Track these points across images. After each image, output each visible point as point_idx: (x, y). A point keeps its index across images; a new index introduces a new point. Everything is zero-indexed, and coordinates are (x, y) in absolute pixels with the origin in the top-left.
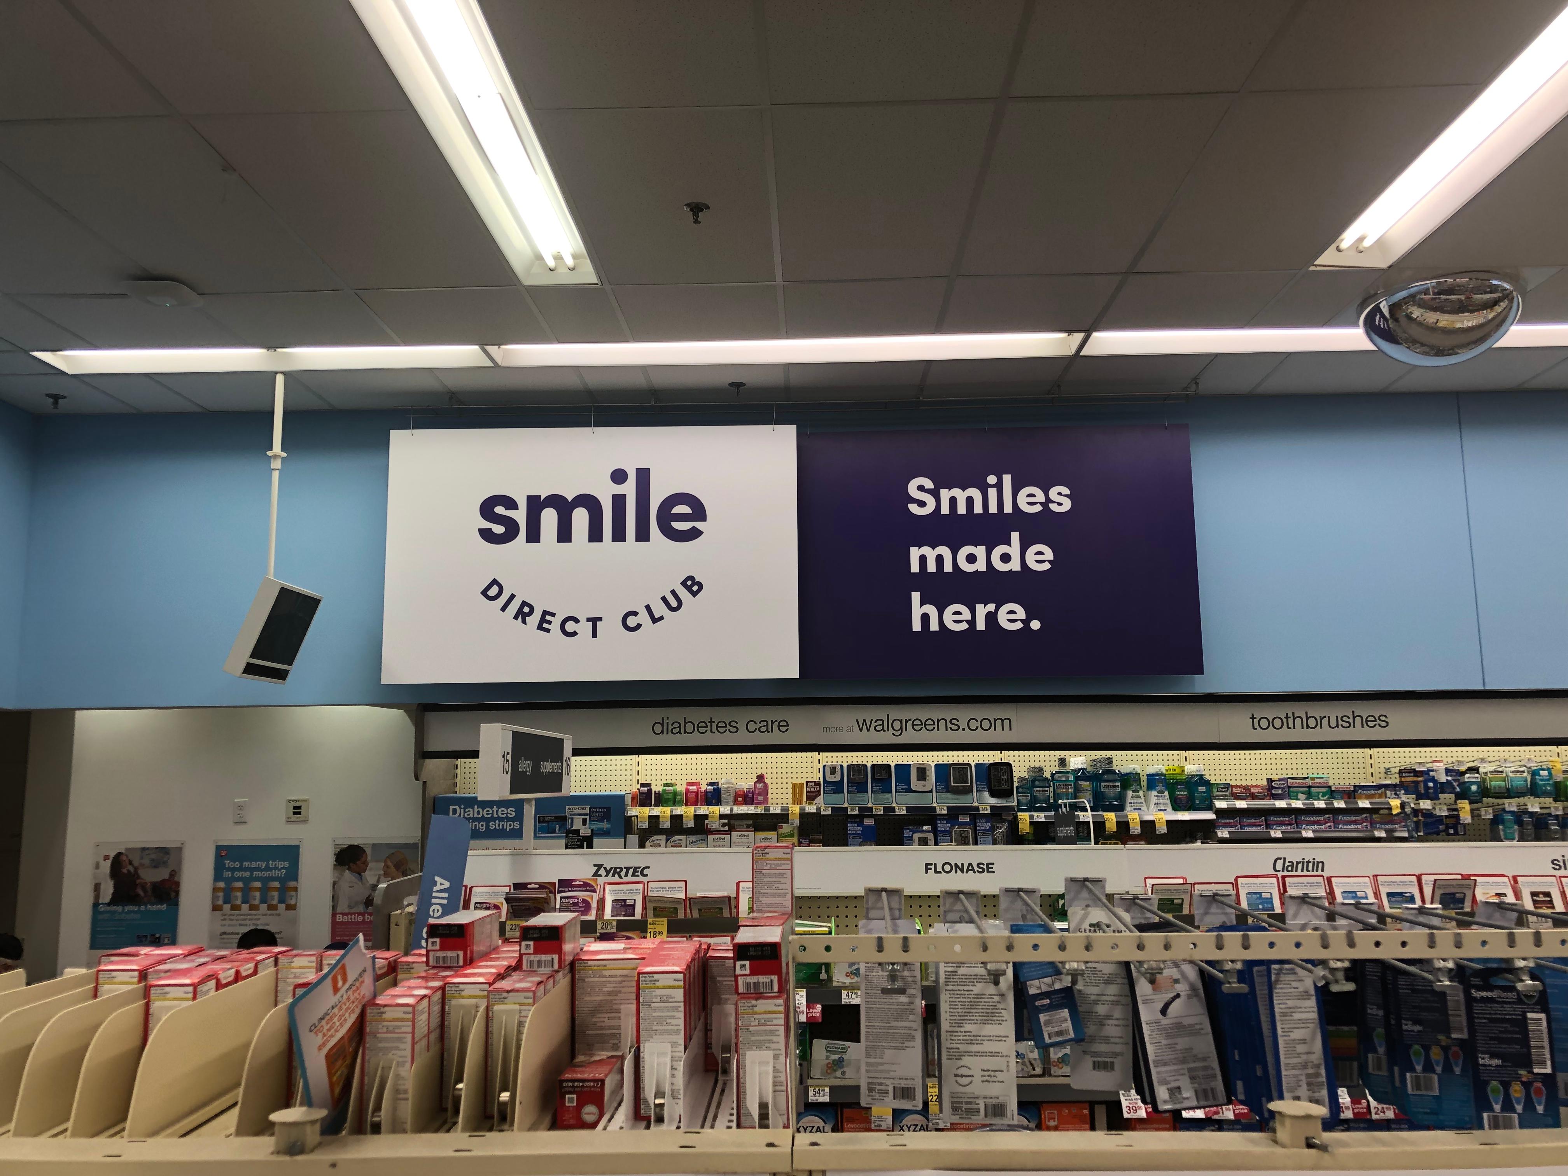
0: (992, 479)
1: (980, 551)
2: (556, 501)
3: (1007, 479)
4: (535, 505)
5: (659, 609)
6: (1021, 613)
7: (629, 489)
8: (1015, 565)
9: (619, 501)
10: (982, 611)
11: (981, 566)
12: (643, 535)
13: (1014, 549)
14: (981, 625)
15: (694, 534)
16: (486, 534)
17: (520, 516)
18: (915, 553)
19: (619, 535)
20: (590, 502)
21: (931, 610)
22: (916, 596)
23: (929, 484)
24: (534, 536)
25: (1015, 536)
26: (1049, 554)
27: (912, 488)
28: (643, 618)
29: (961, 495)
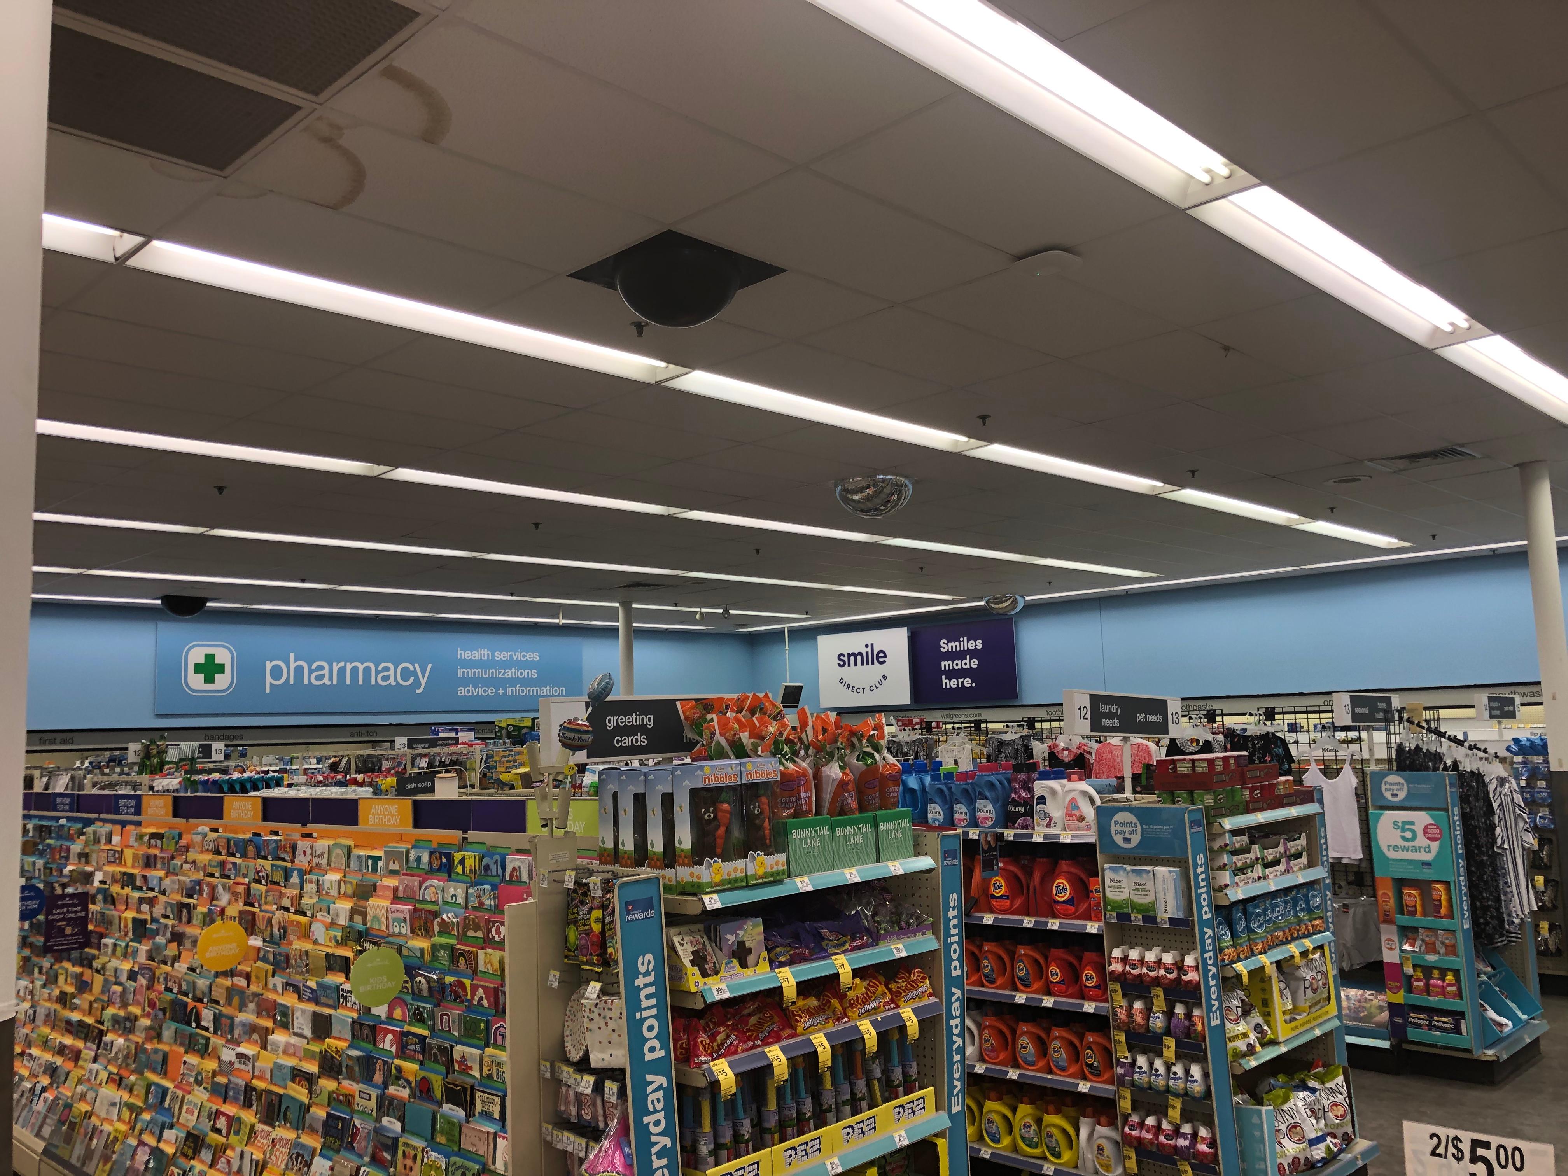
0: (961, 639)
1: (959, 662)
2: (853, 654)
3: (965, 639)
4: (849, 655)
5: (878, 685)
6: (970, 682)
7: (869, 649)
8: (968, 666)
9: (867, 653)
10: (960, 681)
11: (959, 667)
12: (873, 663)
13: (967, 661)
14: (960, 686)
15: (884, 662)
16: (839, 665)
17: (846, 659)
18: (943, 663)
19: (868, 664)
20: (860, 654)
21: (947, 681)
22: (943, 677)
23: (945, 641)
24: (849, 665)
25: (968, 657)
26: (977, 662)
27: (942, 644)
28: (874, 688)
29: (953, 644)
